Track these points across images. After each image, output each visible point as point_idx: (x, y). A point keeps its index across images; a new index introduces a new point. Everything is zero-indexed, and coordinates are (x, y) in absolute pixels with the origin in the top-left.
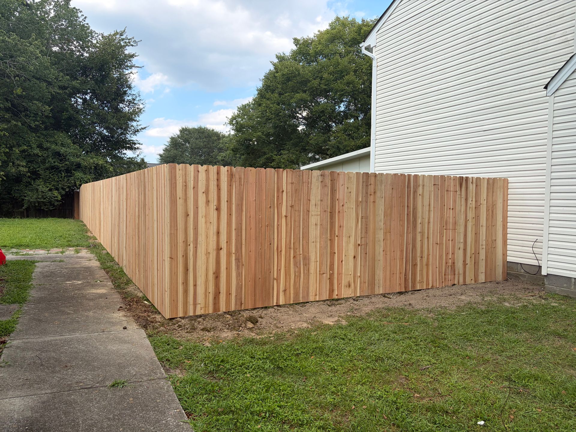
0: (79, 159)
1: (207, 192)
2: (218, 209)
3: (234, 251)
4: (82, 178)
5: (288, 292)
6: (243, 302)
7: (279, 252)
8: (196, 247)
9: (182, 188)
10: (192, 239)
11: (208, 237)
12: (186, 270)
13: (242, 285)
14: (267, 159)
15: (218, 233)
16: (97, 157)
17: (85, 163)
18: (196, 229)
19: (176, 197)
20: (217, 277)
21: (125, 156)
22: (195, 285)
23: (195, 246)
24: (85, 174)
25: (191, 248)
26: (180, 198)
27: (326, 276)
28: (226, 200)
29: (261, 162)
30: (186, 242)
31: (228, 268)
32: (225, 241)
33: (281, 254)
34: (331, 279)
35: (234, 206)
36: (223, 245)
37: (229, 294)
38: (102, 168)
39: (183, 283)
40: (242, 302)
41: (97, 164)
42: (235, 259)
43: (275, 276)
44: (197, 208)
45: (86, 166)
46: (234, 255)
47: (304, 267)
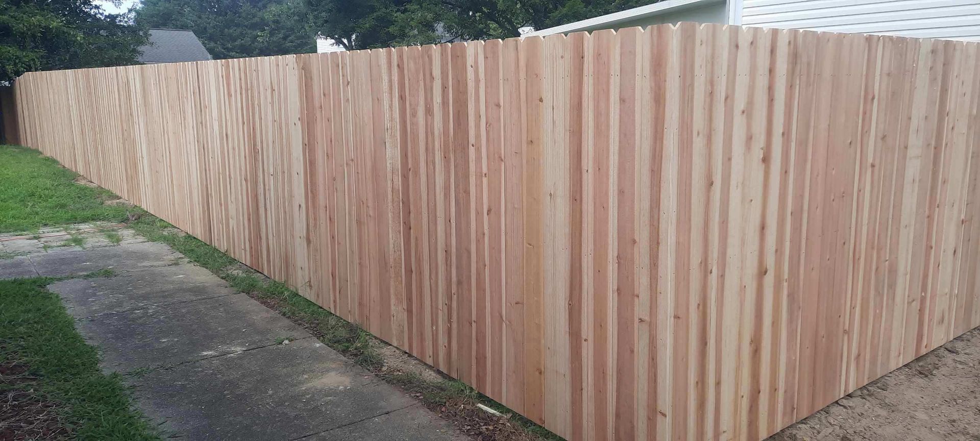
0: (5, 17)
1: (748, 112)
2: (766, 160)
3: (786, 277)
4: (17, 57)
5: (861, 357)
6: (795, 406)
7: (855, 261)
8: (723, 276)
9: (705, 101)
10: (715, 255)
11: (744, 243)
12: (704, 342)
13: (795, 360)
14: (377, 19)
15: (763, 228)
16: (43, 13)
17: (21, 25)
18: (724, 223)
19: (692, 132)
20: (756, 352)
21: (101, 11)
22: (718, 384)
23: (720, 274)
24: (23, 48)
25: (713, 279)
26: (698, 134)
27: (916, 305)
28: (781, 131)
29: (367, 25)
30: (705, 263)
31: (775, 324)
32: (774, 249)
33: (859, 264)
34: (921, 311)
35: (793, 145)
36: (770, 261)
37: (774, 390)
38: (57, 36)
39: (697, 383)
40: (793, 405)
41: (47, 28)
42: (788, 296)
43: (847, 327)
44: (730, 159)
45: (23, 33)
46: (785, 284)
47: (888, 290)
